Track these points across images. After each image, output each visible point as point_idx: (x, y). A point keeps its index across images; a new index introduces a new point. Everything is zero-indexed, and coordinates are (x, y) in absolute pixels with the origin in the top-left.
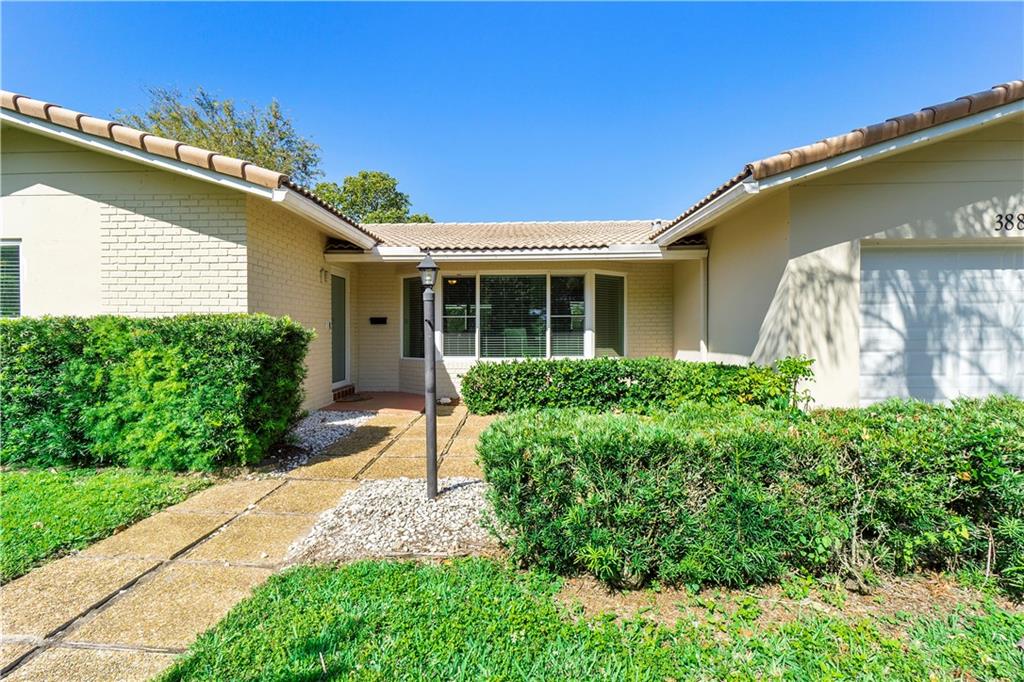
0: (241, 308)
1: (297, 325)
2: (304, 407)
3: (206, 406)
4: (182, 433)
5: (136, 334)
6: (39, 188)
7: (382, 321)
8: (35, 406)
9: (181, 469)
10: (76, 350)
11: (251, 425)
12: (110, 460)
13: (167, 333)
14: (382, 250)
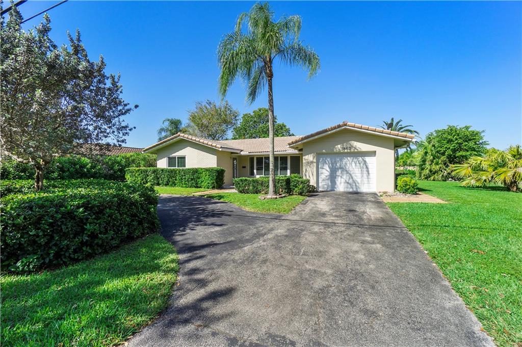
0: (216, 166)
1: (223, 169)
2: (224, 181)
3: (211, 179)
4: (208, 183)
5: (203, 170)
6: (189, 147)
7: (244, 167)
8: (192, 179)
9: (208, 188)
10: (197, 172)
11: (216, 183)
12: (200, 187)
13: (207, 170)
14: (242, 153)
